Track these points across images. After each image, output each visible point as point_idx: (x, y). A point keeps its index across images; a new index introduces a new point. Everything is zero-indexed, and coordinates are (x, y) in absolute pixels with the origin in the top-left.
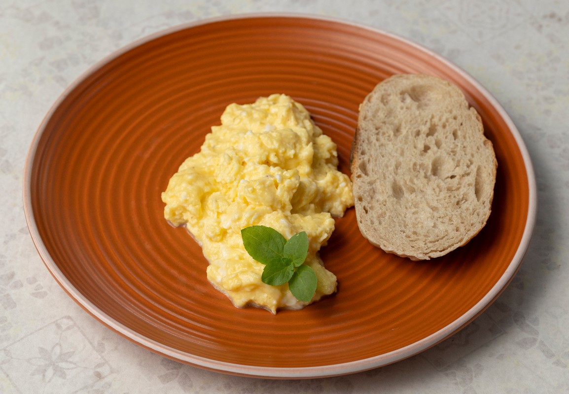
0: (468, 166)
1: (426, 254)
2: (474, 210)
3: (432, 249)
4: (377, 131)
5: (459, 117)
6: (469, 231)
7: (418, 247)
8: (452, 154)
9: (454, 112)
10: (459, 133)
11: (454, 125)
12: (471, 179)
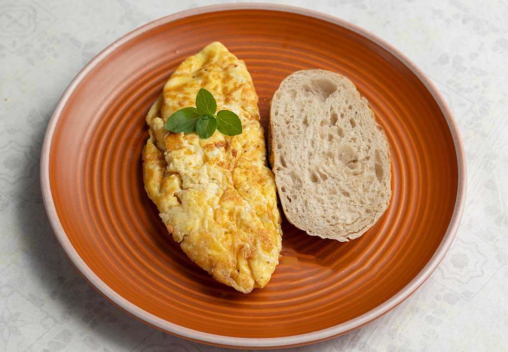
0: (367, 151)
1: (345, 236)
2: (379, 192)
3: (350, 232)
4: (288, 125)
5: (354, 107)
6: (377, 212)
7: (338, 230)
8: (352, 141)
9: (350, 103)
10: (356, 121)
11: (351, 114)
12: (371, 163)
